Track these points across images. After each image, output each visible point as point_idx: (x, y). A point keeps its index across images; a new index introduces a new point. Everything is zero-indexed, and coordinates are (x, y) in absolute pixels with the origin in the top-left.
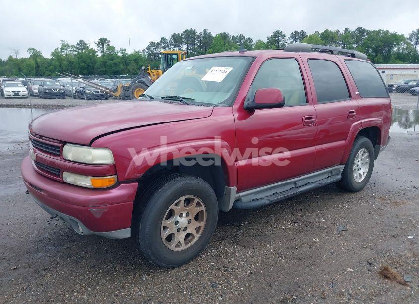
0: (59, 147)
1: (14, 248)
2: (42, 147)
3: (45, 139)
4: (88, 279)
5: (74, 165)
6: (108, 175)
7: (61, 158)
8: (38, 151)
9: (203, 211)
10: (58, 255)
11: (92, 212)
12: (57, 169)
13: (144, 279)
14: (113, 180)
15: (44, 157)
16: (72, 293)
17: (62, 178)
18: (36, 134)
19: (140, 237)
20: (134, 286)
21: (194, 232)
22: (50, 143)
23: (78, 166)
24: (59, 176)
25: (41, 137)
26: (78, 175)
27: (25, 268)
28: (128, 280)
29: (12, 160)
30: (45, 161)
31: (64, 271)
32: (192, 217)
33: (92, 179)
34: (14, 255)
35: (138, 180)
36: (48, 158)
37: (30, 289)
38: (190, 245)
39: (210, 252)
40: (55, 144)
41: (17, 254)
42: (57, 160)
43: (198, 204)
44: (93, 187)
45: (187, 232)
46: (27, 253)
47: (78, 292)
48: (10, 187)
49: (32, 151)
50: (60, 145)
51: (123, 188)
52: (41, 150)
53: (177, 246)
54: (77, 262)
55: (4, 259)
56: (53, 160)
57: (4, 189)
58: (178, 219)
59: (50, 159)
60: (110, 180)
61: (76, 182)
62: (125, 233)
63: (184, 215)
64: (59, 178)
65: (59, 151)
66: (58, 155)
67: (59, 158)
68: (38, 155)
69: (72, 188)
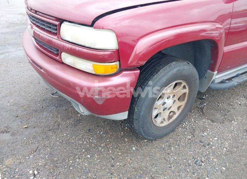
0: (56, 26)
1: (25, 105)
2: (38, 23)
3: (41, 14)
4: (85, 144)
5: (74, 47)
6: (110, 61)
7: (58, 37)
8: (35, 27)
9: (186, 93)
10: (59, 116)
11: (94, 99)
12: (56, 49)
13: (134, 149)
14: (116, 68)
15: (41, 34)
16: (74, 159)
17: (61, 58)
18: (31, 9)
19: (134, 118)
20: (127, 156)
21: (176, 110)
22: (45, 19)
23: (77, 48)
24: (57, 55)
25: (36, 12)
26: (78, 58)
27: (34, 127)
28: (120, 149)
29: (20, 27)
30: (42, 38)
31: (66, 134)
32: (176, 98)
33: (93, 65)
34: (25, 113)
35: (140, 68)
36: (45, 36)
37: (40, 150)
38: (171, 120)
39: (184, 124)
40: (51, 21)
41: (27, 112)
42: (54, 39)
43: (184, 87)
44: (94, 73)
45: (171, 110)
46: (35, 111)
47: (79, 159)
48: (20, 50)
49: (29, 27)
50: (57, 23)
51: (125, 76)
52: (37, 26)
53: (162, 122)
54: (75, 125)
55: (17, 116)
56: (50, 38)
57: (15, 51)
58: (166, 100)
59: (47, 38)
60: (113, 67)
61: (76, 65)
62: (123, 116)
63: (171, 97)
64: (57, 58)
65: (56, 30)
66: (55, 34)
67: (56, 37)
68: (36, 31)
69: (71, 70)
